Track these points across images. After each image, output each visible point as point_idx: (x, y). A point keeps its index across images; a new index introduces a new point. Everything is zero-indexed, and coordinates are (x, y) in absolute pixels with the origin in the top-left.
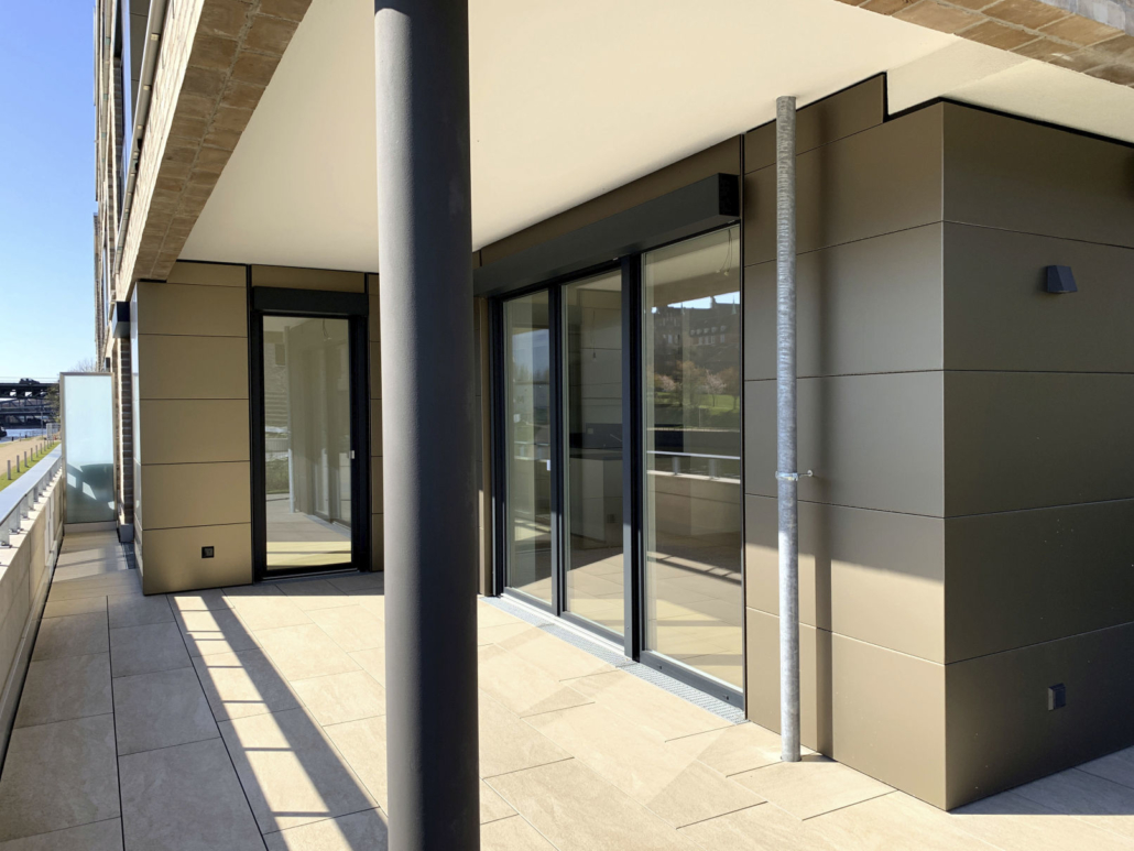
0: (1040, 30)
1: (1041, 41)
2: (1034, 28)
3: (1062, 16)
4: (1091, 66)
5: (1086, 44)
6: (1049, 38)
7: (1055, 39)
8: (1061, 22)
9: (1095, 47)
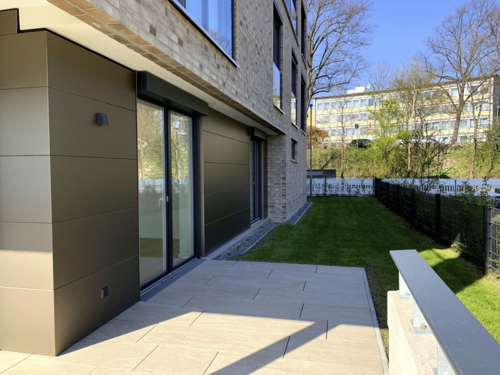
0: (86, 11)
1: (86, 16)
2: (83, 9)
3: (93, 8)
4: (109, 33)
5: (105, 23)
6: (90, 15)
7: (92, 17)
8: (93, 10)
9: (109, 25)
